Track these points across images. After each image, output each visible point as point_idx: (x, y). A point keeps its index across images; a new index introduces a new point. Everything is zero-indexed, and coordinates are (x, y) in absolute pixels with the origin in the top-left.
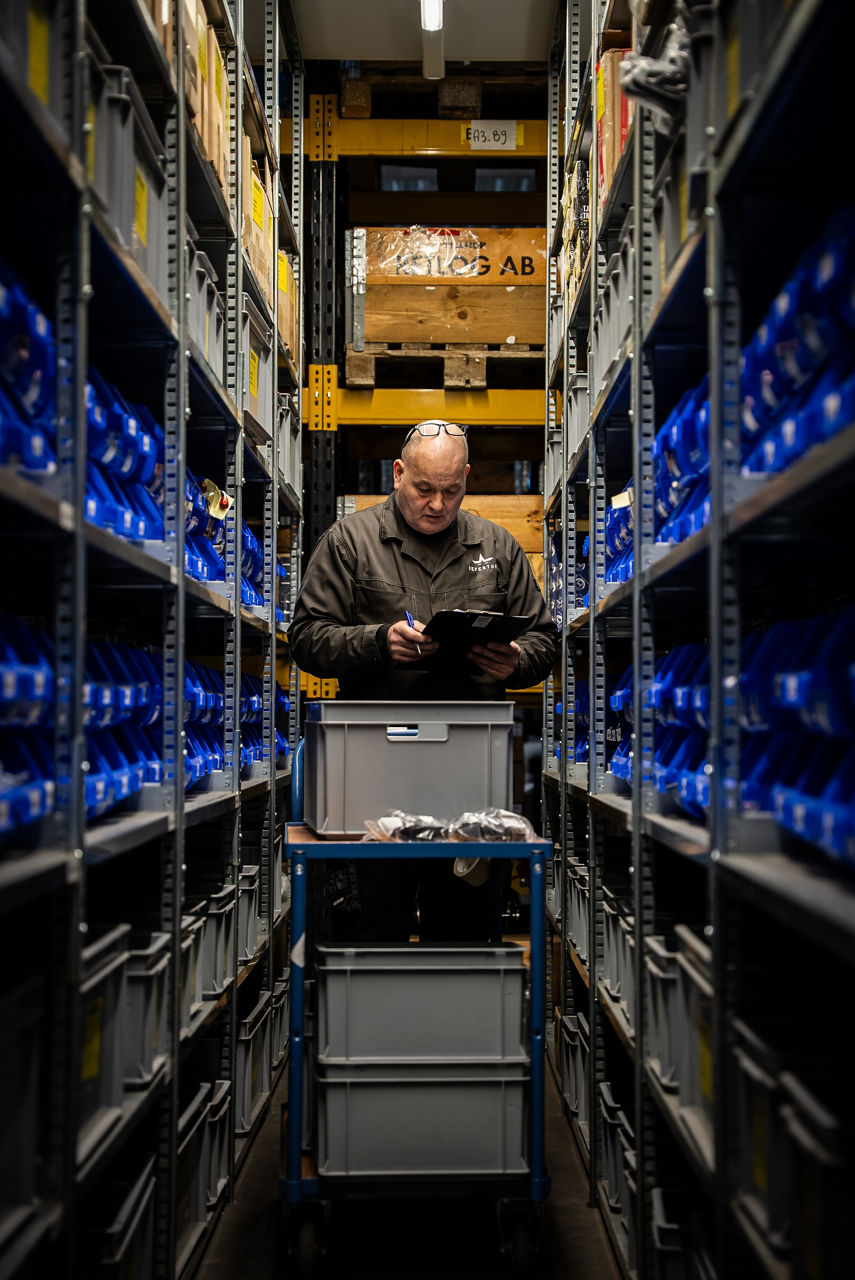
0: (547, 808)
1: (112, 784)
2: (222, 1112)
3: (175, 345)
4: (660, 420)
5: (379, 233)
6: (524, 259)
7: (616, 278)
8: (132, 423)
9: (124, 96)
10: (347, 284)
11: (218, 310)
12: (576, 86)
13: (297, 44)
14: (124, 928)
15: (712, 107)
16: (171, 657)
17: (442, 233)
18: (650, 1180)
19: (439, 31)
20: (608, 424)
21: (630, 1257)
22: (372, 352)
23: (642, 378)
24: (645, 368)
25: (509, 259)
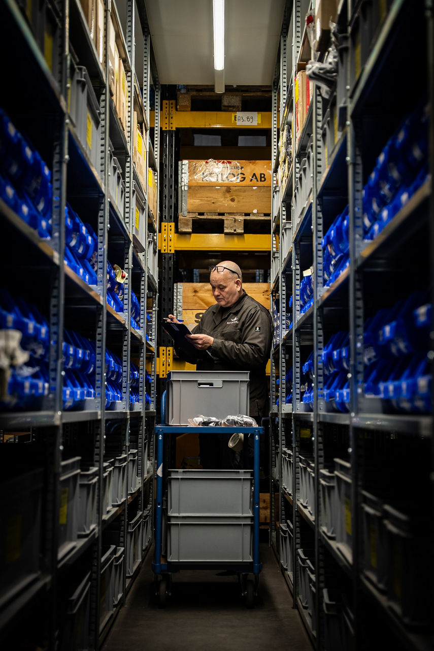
0: (272, 430)
1: (73, 394)
2: (120, 561)
3: (103, 196)
4: (325, 230)
5: (194, 162)
6: (261, 174)
7: (305, 170)
8: (84, 229)
9: (83, 79)
10: (180, 186)
11: (121, 186)
12: (285, 93)
13: (158, 78)
14: (78, 458)
15: (349, 76)
16: (100, 339)
17: (223, 163)
18: (322, 585)
19: (223, 70)
20: (301, 240)
21: (313, 626)
22: (191, 216)
23: (317, 211)
24: (318, 207)
25: (254, 174)
